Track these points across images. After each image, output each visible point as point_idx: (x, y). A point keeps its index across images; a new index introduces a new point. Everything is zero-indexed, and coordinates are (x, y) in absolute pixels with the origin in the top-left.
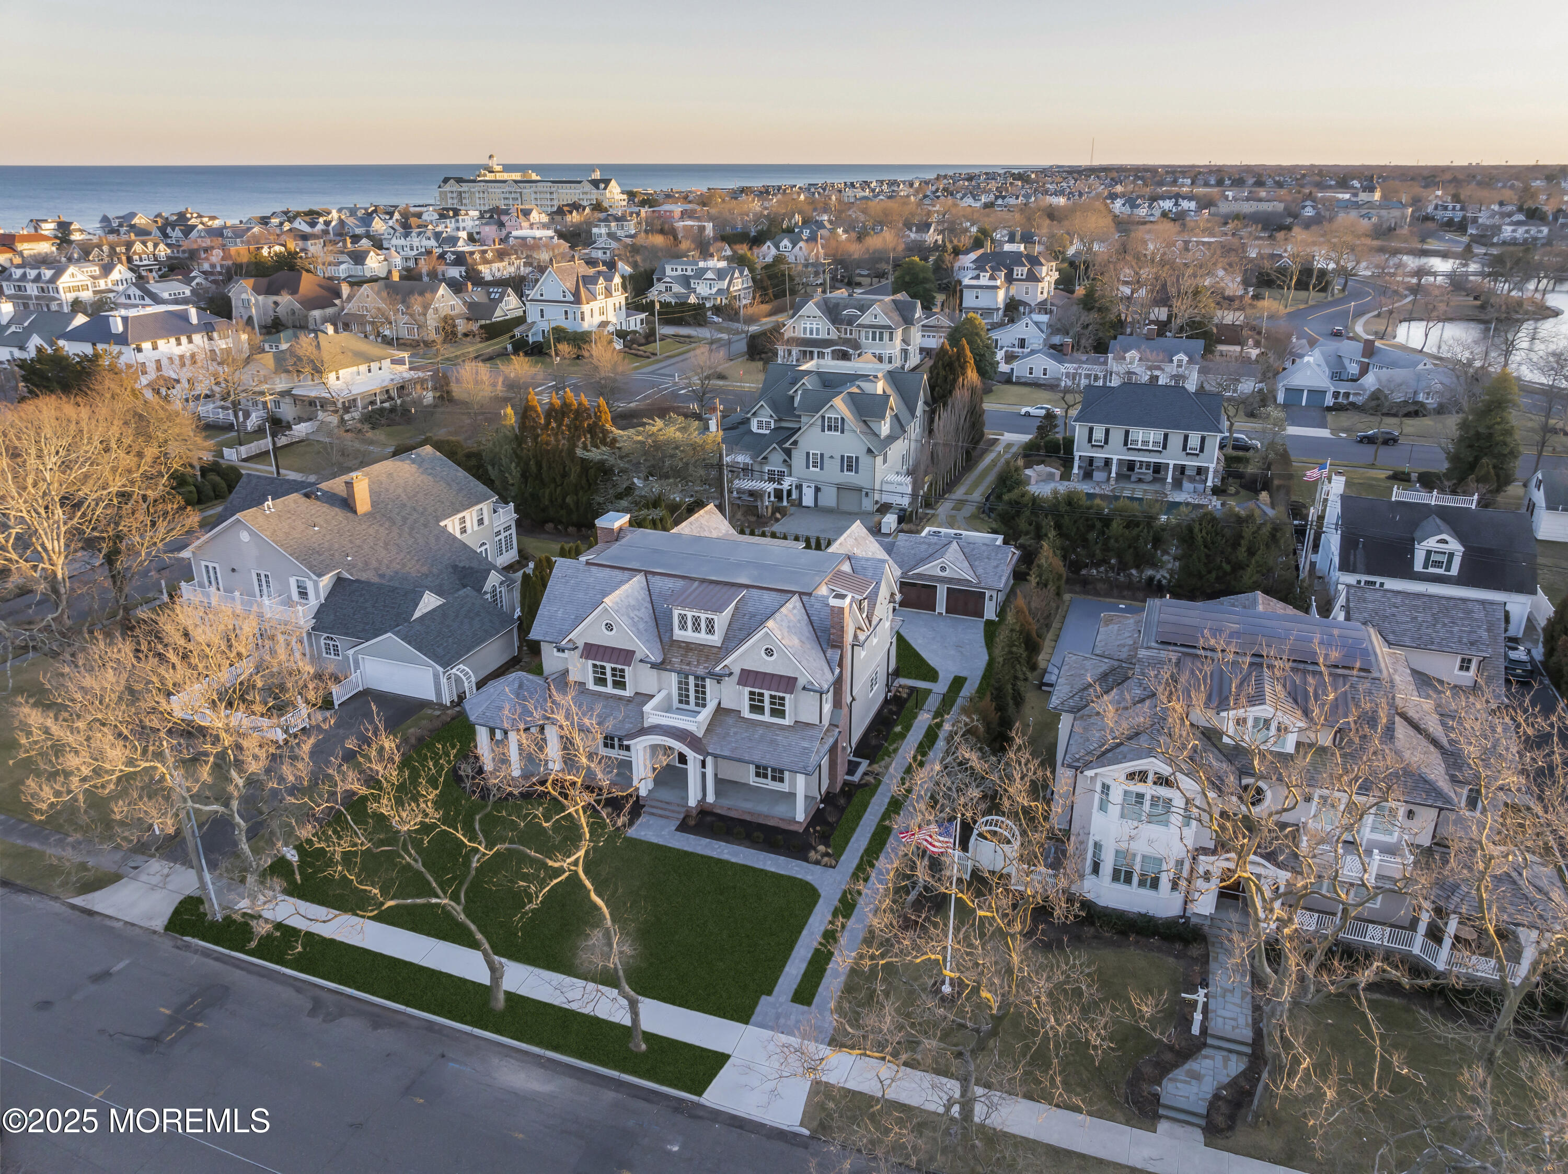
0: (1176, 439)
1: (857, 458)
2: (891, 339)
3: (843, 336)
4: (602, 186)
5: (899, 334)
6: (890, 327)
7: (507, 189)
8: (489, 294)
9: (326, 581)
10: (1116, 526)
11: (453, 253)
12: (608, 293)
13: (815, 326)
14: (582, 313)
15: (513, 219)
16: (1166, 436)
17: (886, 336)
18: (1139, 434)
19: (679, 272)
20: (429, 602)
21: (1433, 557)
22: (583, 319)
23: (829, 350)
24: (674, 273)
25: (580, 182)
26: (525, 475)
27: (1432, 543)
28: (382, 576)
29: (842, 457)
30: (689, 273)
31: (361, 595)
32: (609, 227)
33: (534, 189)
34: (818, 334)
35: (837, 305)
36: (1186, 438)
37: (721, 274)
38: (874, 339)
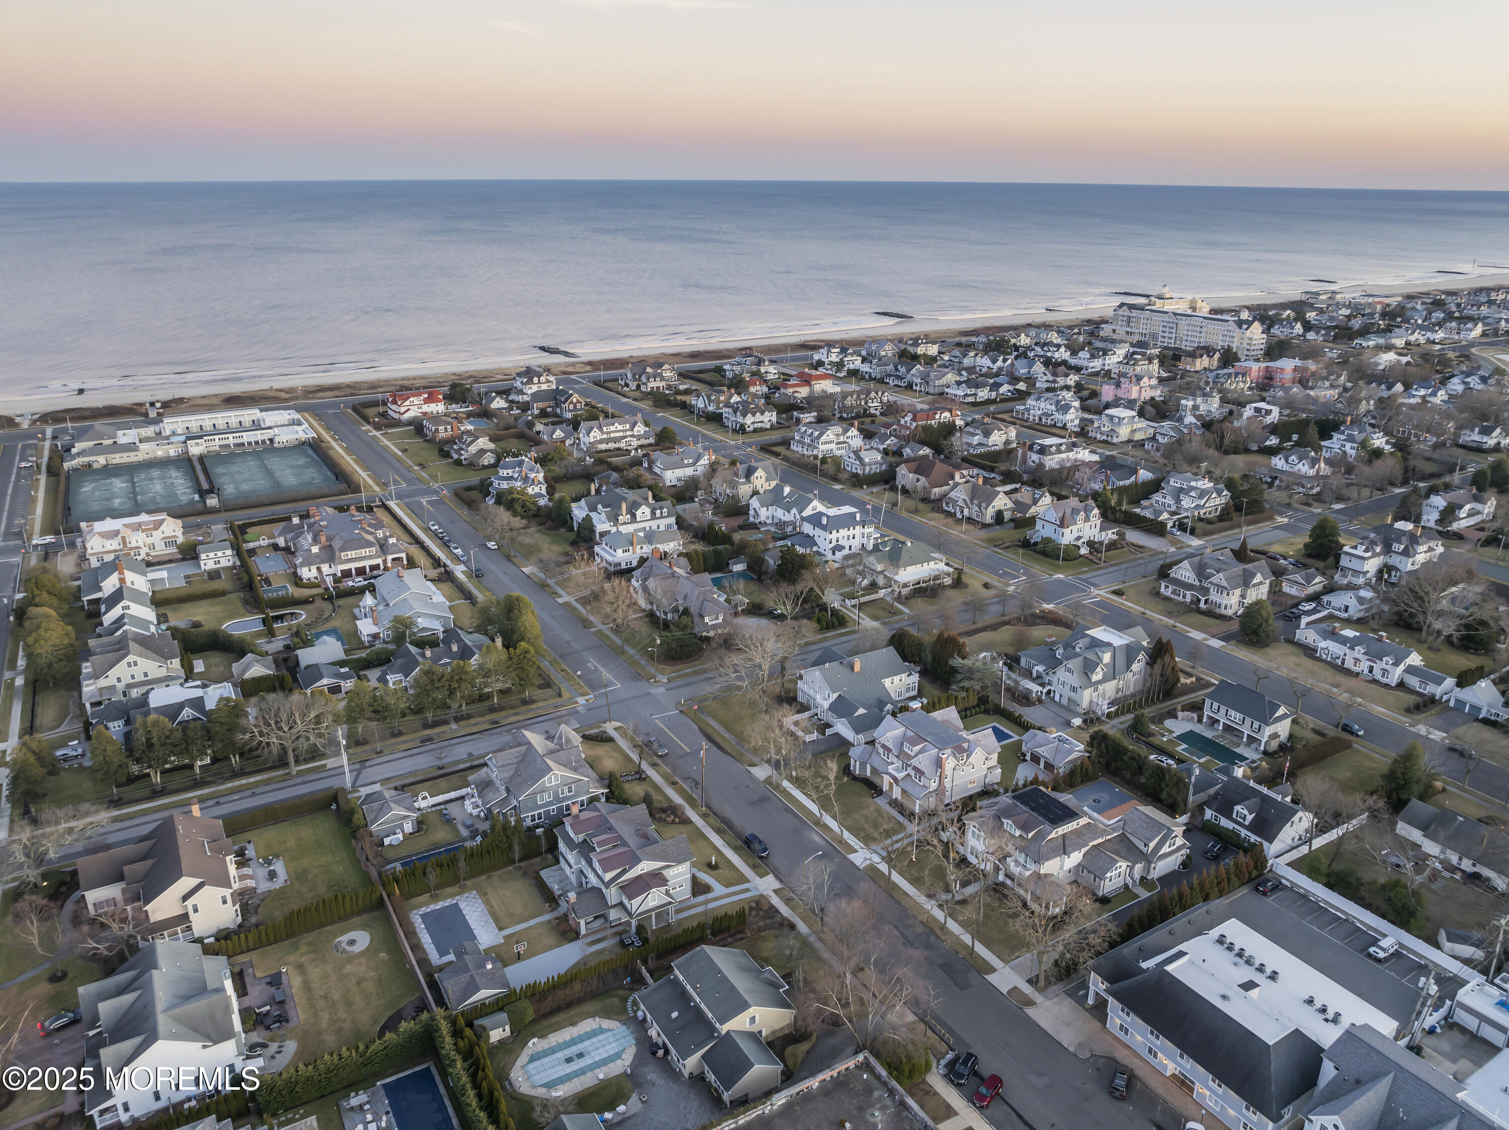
0: (1248, 721)
1: (1077, 688)
2: (1228, 595)
3: (1203, 584)
5: (1238, 592)
6: (1225, 588)
7: (1167, 319)
9: (835, 695)
10: (1127, 757)
11: (1040, 445)
12: (1087, 519)
13: (1187, 575)
14: (1064, 532)
16: (1244, 718)
17: (1225, 593)
18: (1232, 713)
19: (1178, 485)
20: (861, 711)
21: (1240, 814)
22: (1065, 536)
23: (1189, 593)
24: (1175, 484)
26: (934, 659)
27: (1239, 808)
28: (853, 698)
29: (1071, 685)
30: (1184, 487)
31: (844, 703)
32: (1195, 401)
33: (1188, 322)
34: (1188, 579)
35: (1205, 564)
36: (1253, 722)
37: (1203, 493)
38: (1217, 592)
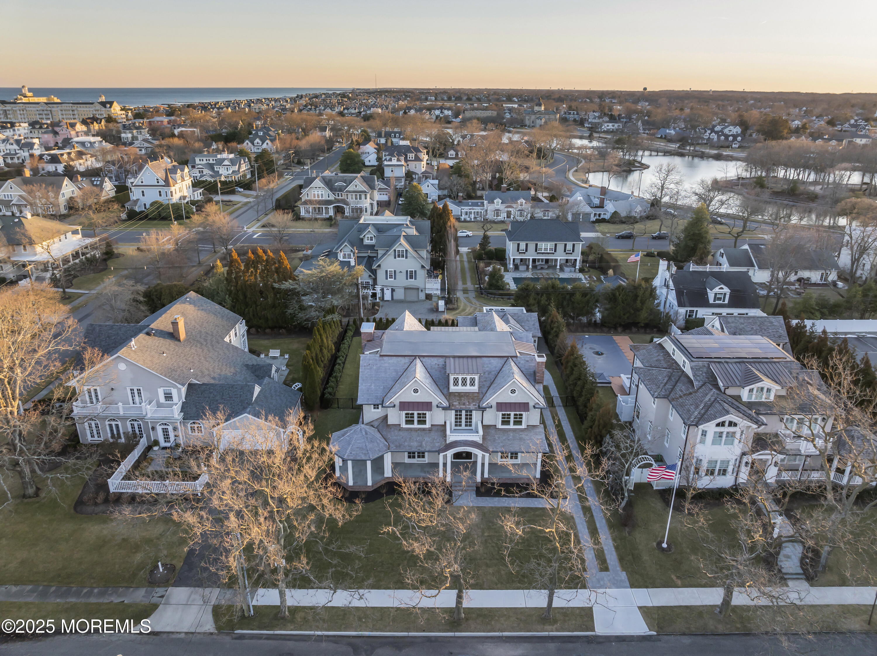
0: (560, 246)
1: (415, 271)
2: (366, 198)
3: (337, 197)
4: (108, 106)
5: (368, 195)
6: (365, 192)
7: (40, 109)
8: (92, 182)
9: (180, 389)
10: (578, 296)
12: (183, 178)
13: (320, 193)
14: (171, 192)
15: (64, 130)
16: (556, 245)
17: (363, 197)
18: (543, 245)
19: (205, 162)
20: (256, 390)
21: (718, 296)
22: (172, 196)
23: (332, 206)
24: (201, 162)
25: (92, 104)
27: (717, 290)
28: (214, 378)
29: (407, 271)
30: (211, 162)
31: (210, 393)
32: (132, 133)
33: (60, 108)
34: (322, 197)
35: (330, 180)
36: (566, 245)
37: (232, 162)
38: (356, 199)
